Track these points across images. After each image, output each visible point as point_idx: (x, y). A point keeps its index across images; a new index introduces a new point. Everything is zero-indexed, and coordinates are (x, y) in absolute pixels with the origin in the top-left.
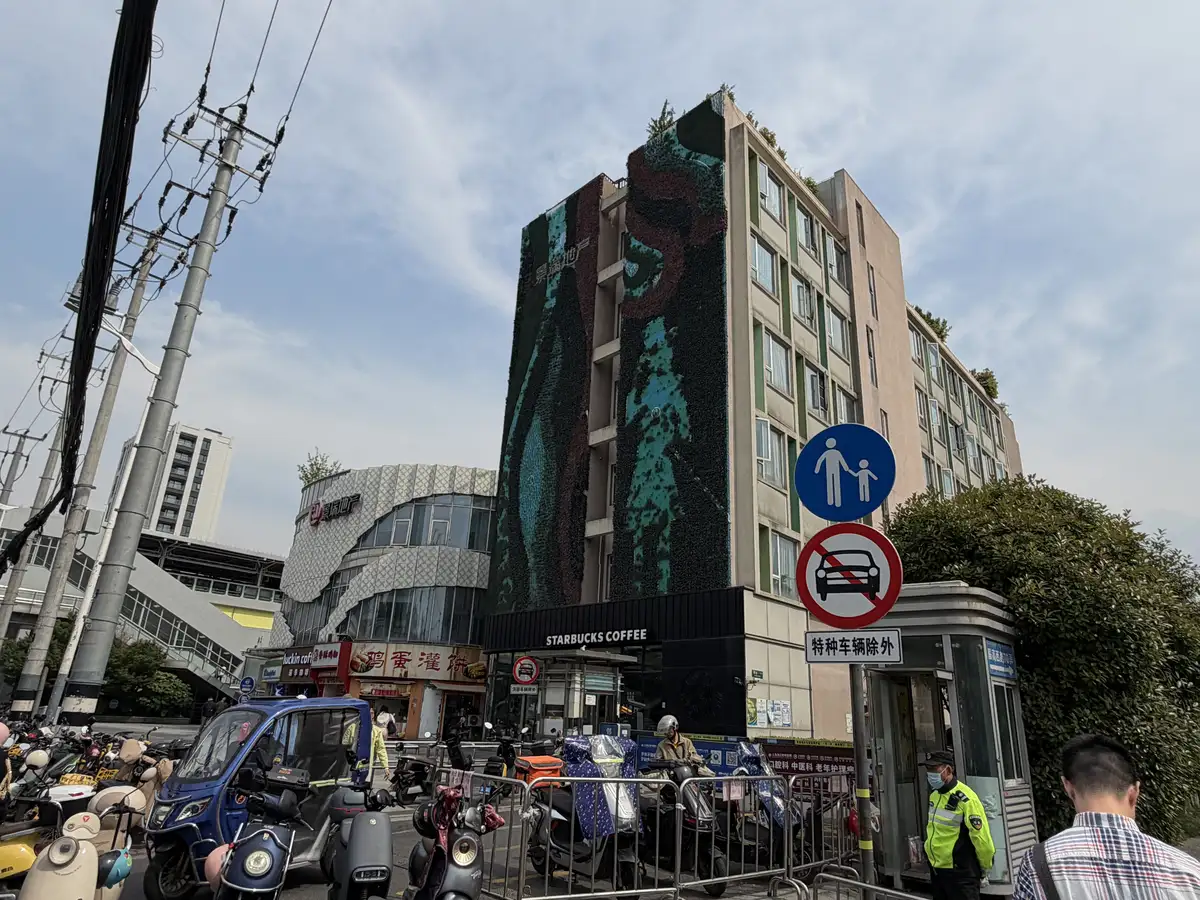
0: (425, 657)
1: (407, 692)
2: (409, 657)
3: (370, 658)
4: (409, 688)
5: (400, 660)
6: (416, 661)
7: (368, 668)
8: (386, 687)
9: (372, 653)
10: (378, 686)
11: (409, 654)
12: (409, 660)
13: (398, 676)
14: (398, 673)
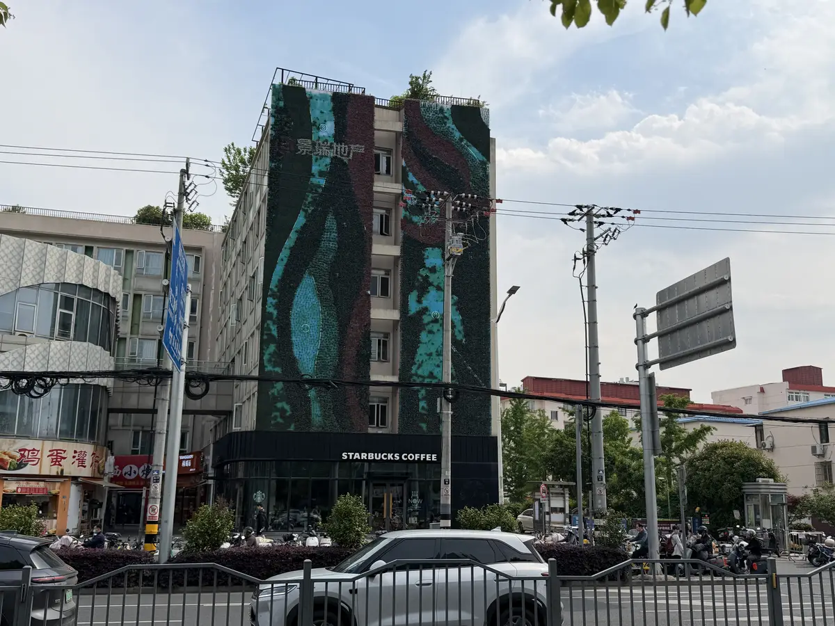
0: (76, 455)
1: (56, 489)
2: (63, 455)
3: (23, 456)
4: (58, 485)
5: (57, 458)
6: (70, 459)
7: (21, 466)
8: (33, 484)
9: (25, 450)
10: (24, 484)
11: (65, 451)
12: (65, 458)
13: (55, 474)
14: (54, 471)
